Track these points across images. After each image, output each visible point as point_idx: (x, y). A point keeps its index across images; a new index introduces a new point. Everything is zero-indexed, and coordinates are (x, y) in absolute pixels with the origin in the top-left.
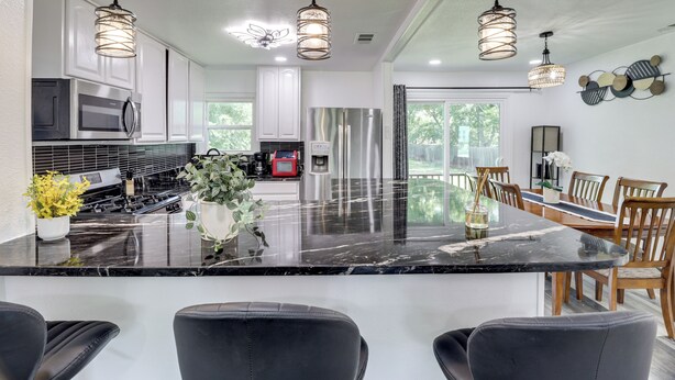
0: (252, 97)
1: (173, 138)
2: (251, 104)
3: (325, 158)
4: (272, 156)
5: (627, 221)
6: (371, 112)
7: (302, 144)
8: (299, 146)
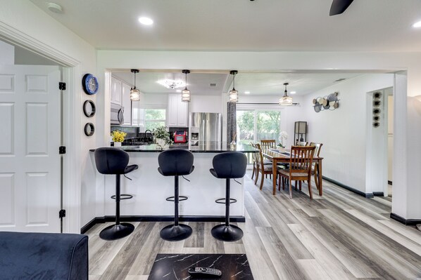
0: (166, 107)
1: (133, 125)
2: (165, 110)
3: (197, 134)
4: (174, 134)
5: (300, 156)
6: (220, 115)
7: (188, 128)
8: (186, 129)
